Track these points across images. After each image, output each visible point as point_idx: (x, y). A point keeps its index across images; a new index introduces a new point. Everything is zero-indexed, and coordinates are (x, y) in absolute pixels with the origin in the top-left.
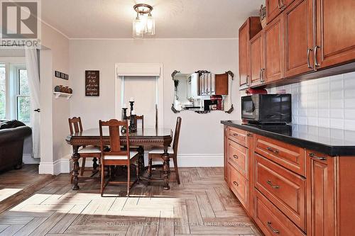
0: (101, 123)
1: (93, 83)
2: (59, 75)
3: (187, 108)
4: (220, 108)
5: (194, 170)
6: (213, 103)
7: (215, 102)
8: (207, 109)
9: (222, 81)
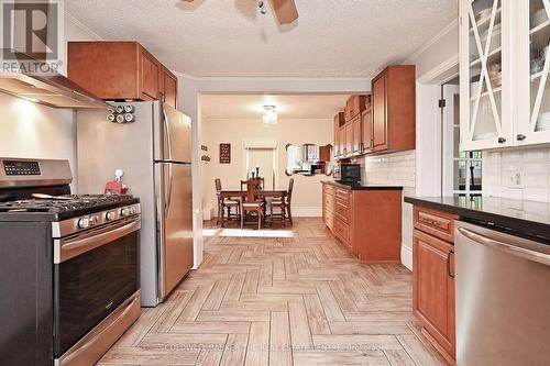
0: (242, 182)
1: (225, 153)
2: (204, 148)
3: (296, 172)
4: (323, 172)
5: (302, 219)
6: (318, 168)
7: (320, 167)
8: (313, 172)
9: (325, 151)
